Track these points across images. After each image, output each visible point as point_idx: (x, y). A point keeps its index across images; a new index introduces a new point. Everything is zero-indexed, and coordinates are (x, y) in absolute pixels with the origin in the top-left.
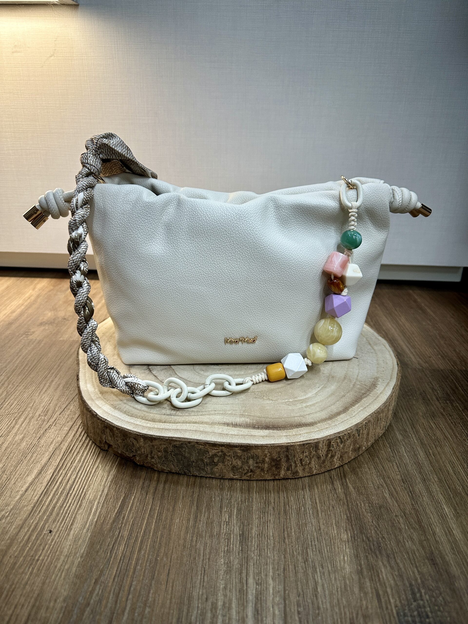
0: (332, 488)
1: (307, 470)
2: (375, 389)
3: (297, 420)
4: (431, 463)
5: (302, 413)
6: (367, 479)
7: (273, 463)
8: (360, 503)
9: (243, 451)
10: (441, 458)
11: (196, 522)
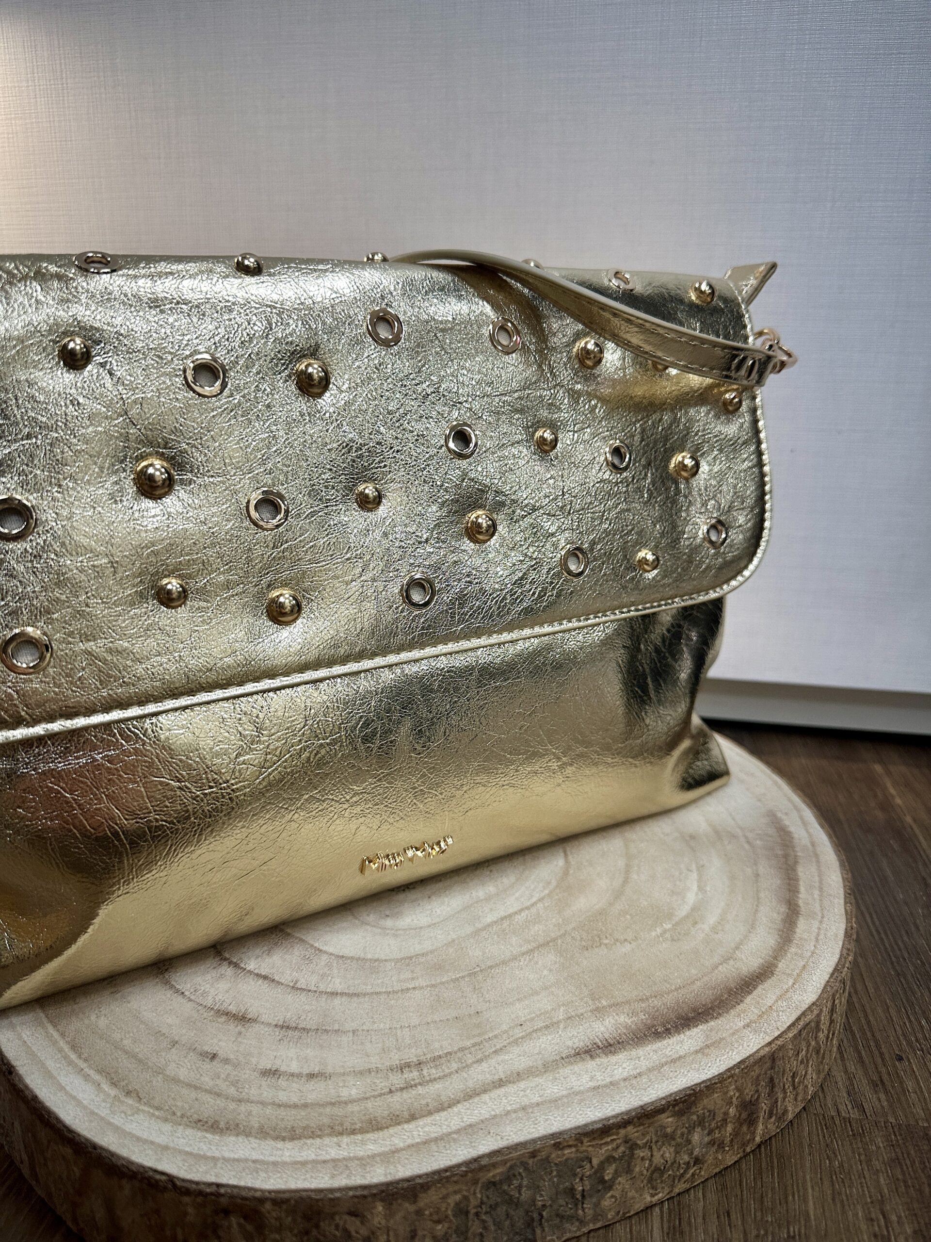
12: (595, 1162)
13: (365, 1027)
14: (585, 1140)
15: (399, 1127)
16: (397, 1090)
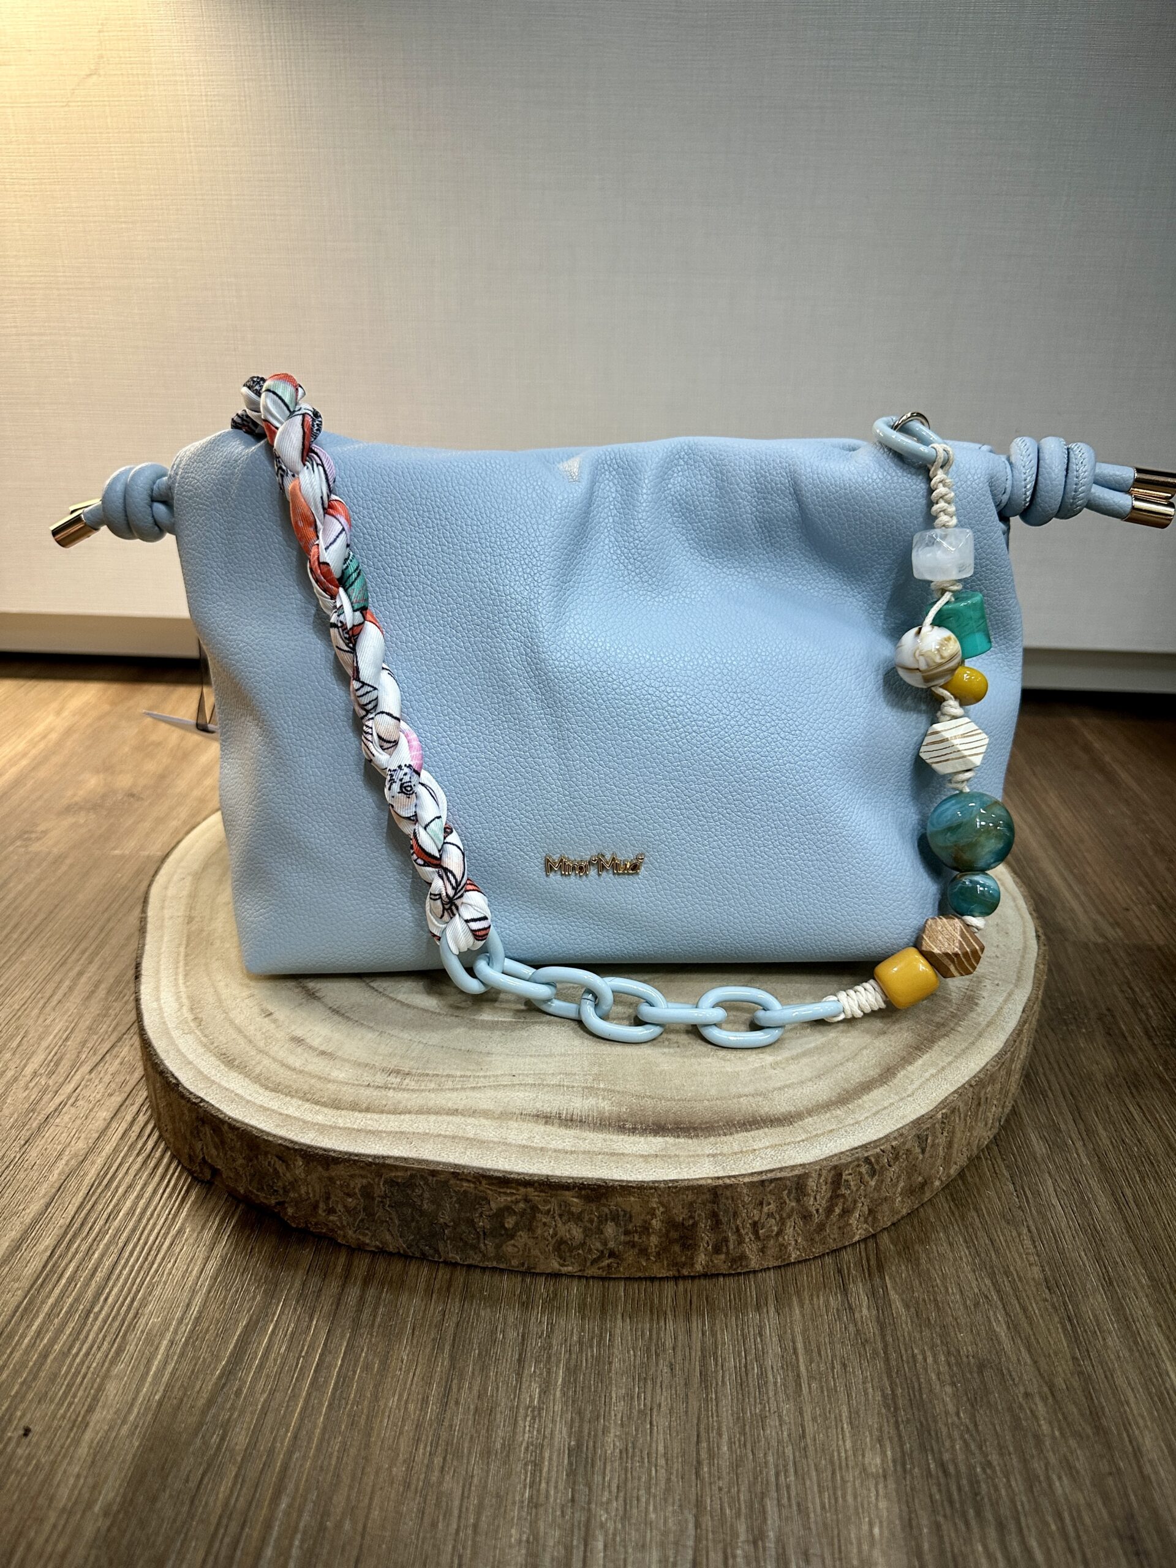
0: (843, 1302)
1: (772, 1251)
2: (972, 1010)
3: (747, 1105)
4: (1129, 1228)
5: (762, 1086)
6: (944, 1277)
7: (674, 1235)
8: (923, 1352)
9: (588, 1199)
10: (1158, 1213)
11: (445, 1405)
12: (493, 1205)
14: (484, 1182)
15: (351, 1113)
16: (373, 1086)
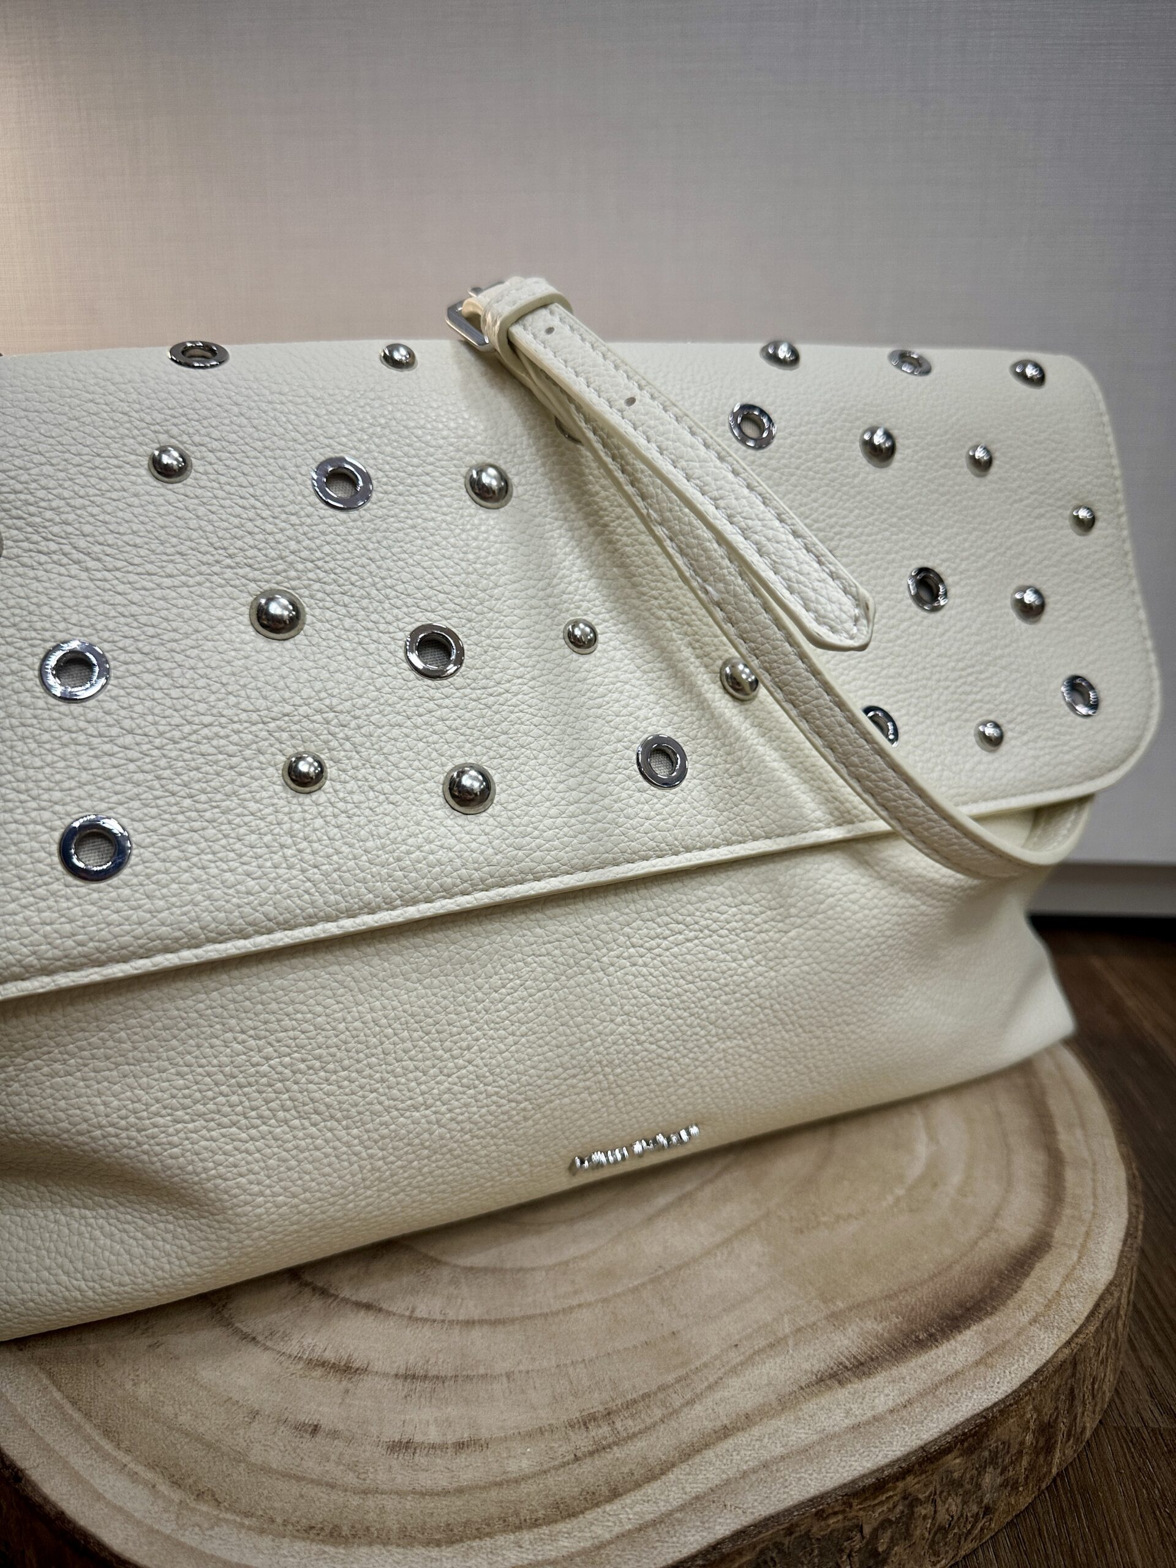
12: (867, 1530)
13: (521, 1367)
14: (855, 1502)
15: (599, 1510)
16: (585, 1456)
